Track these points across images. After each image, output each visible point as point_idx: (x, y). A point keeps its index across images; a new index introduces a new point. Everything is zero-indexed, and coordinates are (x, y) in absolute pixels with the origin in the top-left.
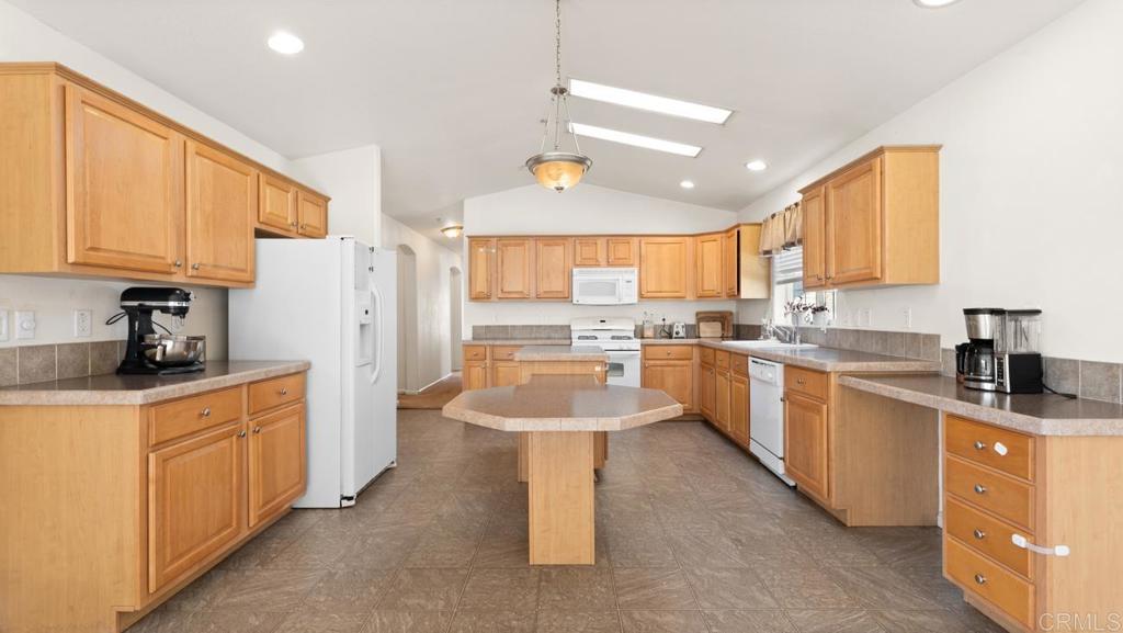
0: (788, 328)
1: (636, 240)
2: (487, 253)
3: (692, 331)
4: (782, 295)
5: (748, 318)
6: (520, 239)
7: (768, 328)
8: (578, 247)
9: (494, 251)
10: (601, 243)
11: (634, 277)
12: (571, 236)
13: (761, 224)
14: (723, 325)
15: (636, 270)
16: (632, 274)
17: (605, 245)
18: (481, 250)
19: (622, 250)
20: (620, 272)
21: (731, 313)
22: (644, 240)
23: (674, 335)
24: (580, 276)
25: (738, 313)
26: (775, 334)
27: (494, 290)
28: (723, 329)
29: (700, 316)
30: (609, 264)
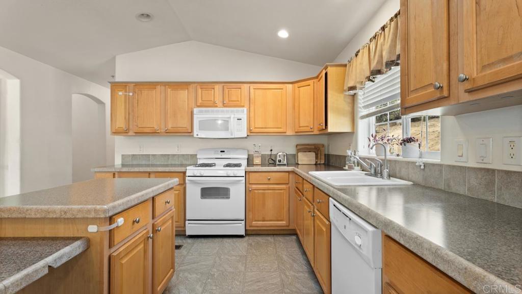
0: (372, 160)
1: (246, 86)
2: (126, 96)
3: (292, 160)
4: (365, 128)
5: (335, 149)
6: (152, 85)
7: (352, 159)
8: (200, 91)
9: (131, 94)
10: (218, 88)
11: (244, 116)
12: (194, 83)
13: (345, 66)
14: (317, 155)
15: (245, 109)
16: (243, 113)
17: (221, 89)
18: (120, 93)
19: (235, 94)
20: (232, 111)
21: (323, 146)
22: (252, 86)
23: (278, 163)
24: (200, 115)
25: (329, 146)
26: (358, 164)
27: (131, 127)
28: (317, 158)
29: (299, 147)
30: (224, 105)
